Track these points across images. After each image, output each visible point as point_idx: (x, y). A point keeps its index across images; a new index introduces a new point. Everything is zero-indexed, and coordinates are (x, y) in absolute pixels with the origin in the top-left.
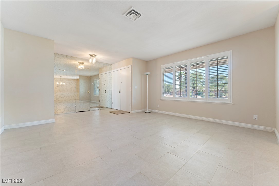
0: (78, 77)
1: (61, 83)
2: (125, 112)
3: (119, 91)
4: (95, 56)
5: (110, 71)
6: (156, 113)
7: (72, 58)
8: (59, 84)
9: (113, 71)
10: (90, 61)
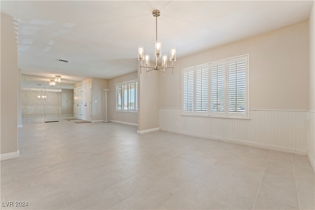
0: (60, 91)
1: (43, 97)
2: (87, 121)
3: (85, 105)
4: (60, 77)
5: (80, 87)
6: (112, 122)
7: (41, 77)
8: (41, 97)
9: (82, 87)
10: (56, 80)
